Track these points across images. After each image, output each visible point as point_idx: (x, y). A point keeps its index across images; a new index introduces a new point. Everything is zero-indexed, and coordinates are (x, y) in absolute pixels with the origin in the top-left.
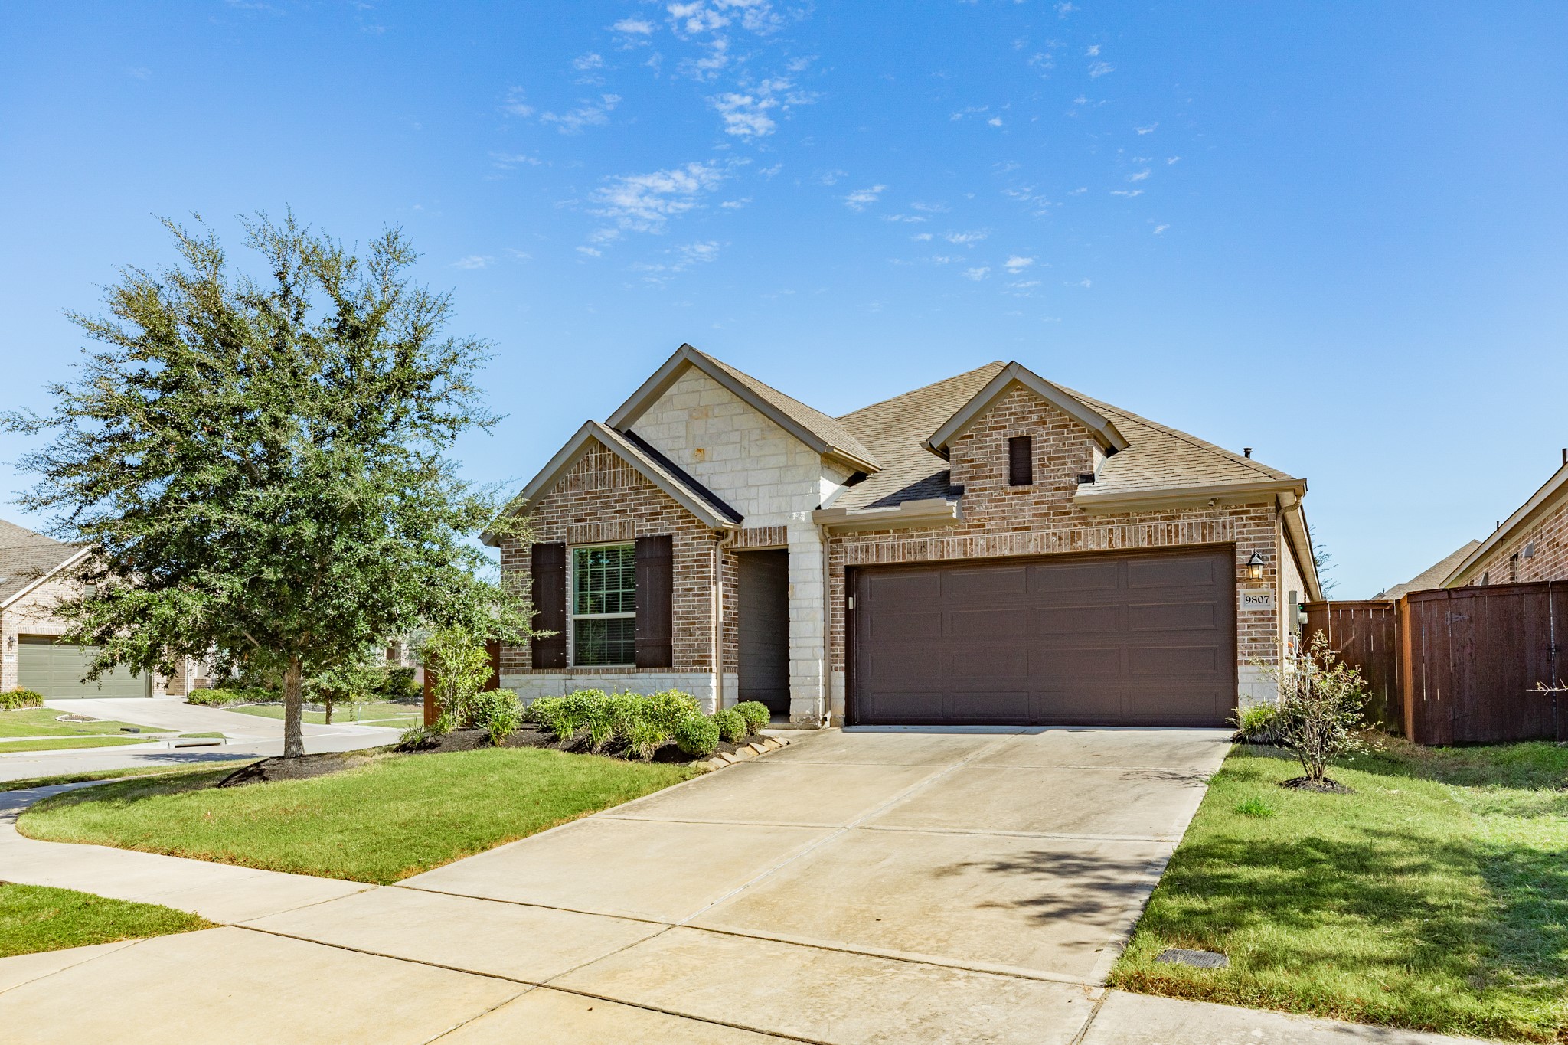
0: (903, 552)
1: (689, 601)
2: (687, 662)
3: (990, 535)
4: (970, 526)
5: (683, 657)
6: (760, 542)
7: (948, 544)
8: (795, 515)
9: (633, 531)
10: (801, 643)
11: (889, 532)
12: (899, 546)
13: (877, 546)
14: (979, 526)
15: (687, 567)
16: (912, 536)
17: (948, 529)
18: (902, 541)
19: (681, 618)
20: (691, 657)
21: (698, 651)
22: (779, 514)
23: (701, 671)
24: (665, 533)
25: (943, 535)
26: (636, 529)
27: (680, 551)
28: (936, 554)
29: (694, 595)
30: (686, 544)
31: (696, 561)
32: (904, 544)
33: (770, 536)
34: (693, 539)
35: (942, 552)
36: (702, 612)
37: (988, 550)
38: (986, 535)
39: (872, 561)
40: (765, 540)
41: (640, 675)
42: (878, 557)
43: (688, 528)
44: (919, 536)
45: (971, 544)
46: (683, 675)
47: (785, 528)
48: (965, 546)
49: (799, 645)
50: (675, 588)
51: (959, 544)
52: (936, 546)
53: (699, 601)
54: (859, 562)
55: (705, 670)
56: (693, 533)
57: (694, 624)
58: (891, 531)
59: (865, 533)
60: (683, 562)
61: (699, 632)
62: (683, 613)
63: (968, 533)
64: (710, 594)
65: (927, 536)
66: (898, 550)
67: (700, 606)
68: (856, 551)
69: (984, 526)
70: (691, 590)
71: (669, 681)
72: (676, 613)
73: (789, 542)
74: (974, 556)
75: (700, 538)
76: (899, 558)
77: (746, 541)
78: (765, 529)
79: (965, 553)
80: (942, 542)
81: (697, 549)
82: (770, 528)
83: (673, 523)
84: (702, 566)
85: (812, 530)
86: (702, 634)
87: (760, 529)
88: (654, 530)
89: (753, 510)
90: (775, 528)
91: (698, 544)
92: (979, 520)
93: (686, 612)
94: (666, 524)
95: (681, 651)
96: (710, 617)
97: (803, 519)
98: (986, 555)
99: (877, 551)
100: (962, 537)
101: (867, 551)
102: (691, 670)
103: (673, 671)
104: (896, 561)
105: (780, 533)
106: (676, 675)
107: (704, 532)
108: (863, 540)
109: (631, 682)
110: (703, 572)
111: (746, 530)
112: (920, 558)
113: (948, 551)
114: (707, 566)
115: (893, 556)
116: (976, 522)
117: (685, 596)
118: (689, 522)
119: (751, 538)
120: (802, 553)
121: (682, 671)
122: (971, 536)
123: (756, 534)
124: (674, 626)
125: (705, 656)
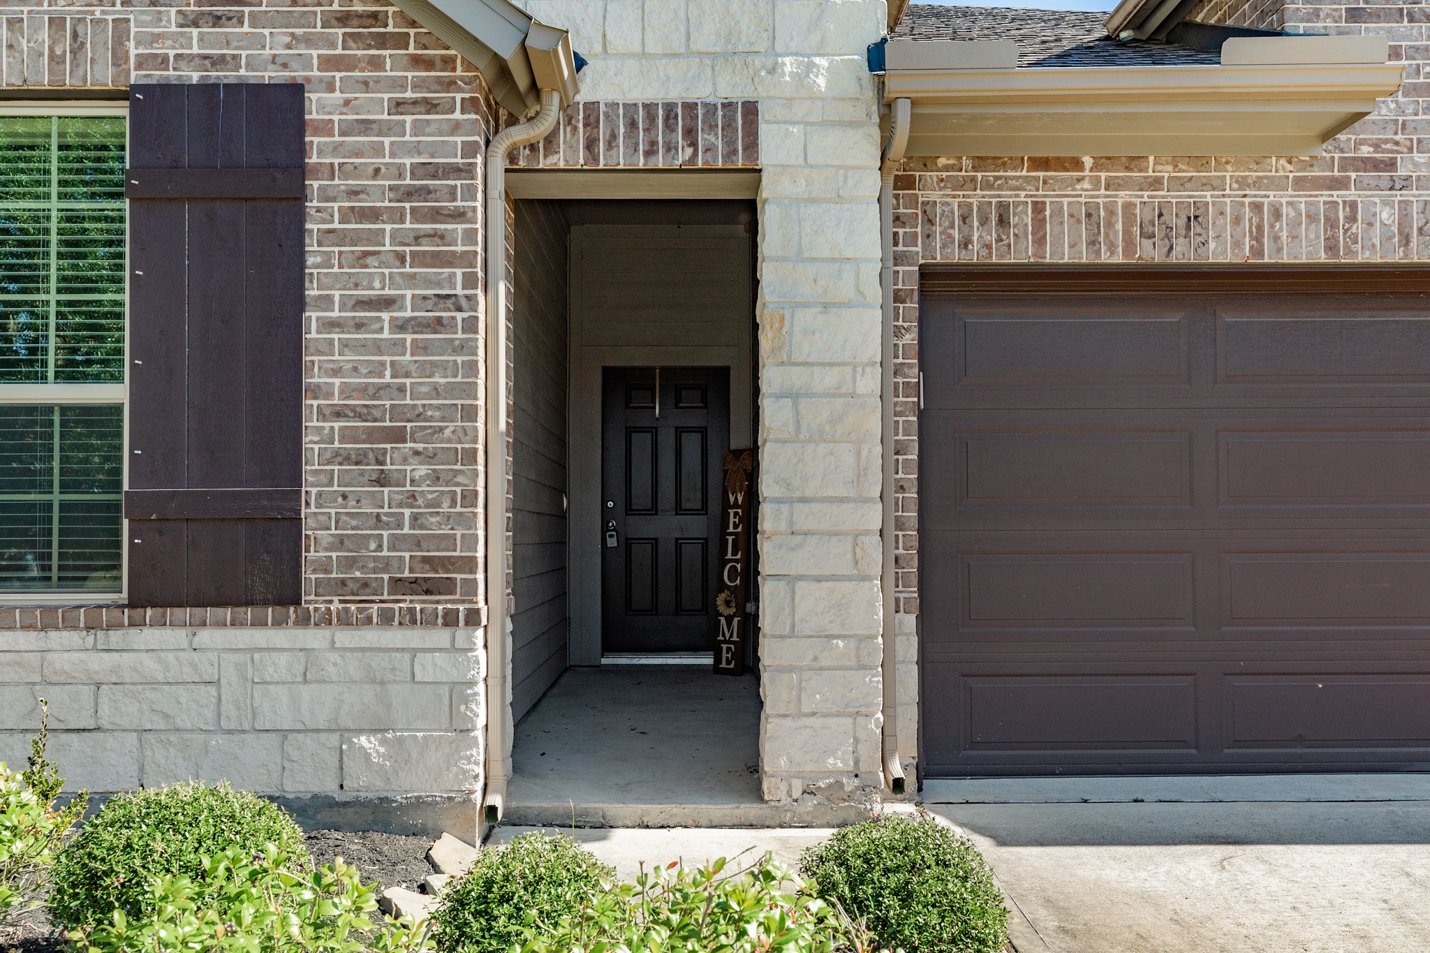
0: (1127, 232)
1: (378, 347)
2: (365, 584)
3: (1411, 194)
4: (1346, 164)
5: (350, 563)
6: (651, 152)
7: (1277, 214)
8: (789, 65)
9: (120, 58)
10: (806, 517)
11: (1077, 164)
12: (1111, 213)
13: (1038, 208)
14: (1375, 165)
15: (373, 215)
16: (1156, 183)
17: (1280, 167)
18: (1123, 196)
19: (338, 414)
20: (386, 565)
21: (418, 543)
22: (727, 56)
23: (429, 621)
24: (270, 75)
25: (1258, 184)
26: (133, 52)
27: (336, 149)
28: (1237, 245)
29: (401, 326)
30: (365, 126)
31: (409, 194)
32: (1128, 207)
33: (690, 133)
34: (399, 106)
35: (1258, 238)
36: (436, 391)
37: (1406, 240)
38: (1398, 196)
39: (1022, 254)
40: (670, 148)
41: (149, 636)
42: (1040, 241)
43: (377, 64)
44: (1182, 184)
45: (1352, 219)
46: (345, 637)
47: (751, 110)
48: (1332, 223)
49: (801, 525)
50: (312, 292)
51: (1312, 218)
52: (1237, 220)
53: (418, 348)
54: (974, 255)
55: (450, 620)
56: (400, 84)
57: (398, 436)
58: (1088, 161)
59: (997, 162)
60: (353, 193)
61: (422, 470)
62: (346, 391)
63: (1341, 184)
64: (471, 325)
65: (1207, 184)
66: (1110, 225)
67: (427, 369)
68: (964, 219)
69: (1391, 165)
70: (387, 303)
71: (283, 659)
72: (316, 392)
73: (766, 158)
74: (1363, 257)
75: (431, 106)
76: (1112, 248)
77: (591, 145)
78: (670, 108)
79: (1331, 248)
80: (1257, 207)
81: (417, 149)
82: (690, 107)
83: (308, 41)
84: (436, 215)
85: (854, 124)
86: (436, 478)
87: (650, 108)
88: (218, 62)
89: (624, 35)
90: (710, 109)
91: (418, 128)
92: (1376, 146)
93: (363, 390)
94: (275, 41)
95: (340, 542)
96: (470, 413)
97: (821, 82)
98: (1397, 257)
99: (1039, 222)
100: (1324, 196)
101: (1003, 221)
102: (387, 619)
103: (304, 621)
104: (1105, 258)
105: (729, 125)
106: (314, 638)
107: (450, 85)
108: (988, 185)
109: (100, 663)
110: (441, 237)
111: (591, 107)
112: (1183, 254)
113: (1276, 238)
114: (459, 215)
115: (1093, 243)
116: (1366, 151)
117: (359, 326)
118: (383, 41)
119: (614, 136)
120: (813, 201)
121: (345, 620)
122: (1352, 194)
123: (633, 124)
124: (311, 443)
125: (447, 564)
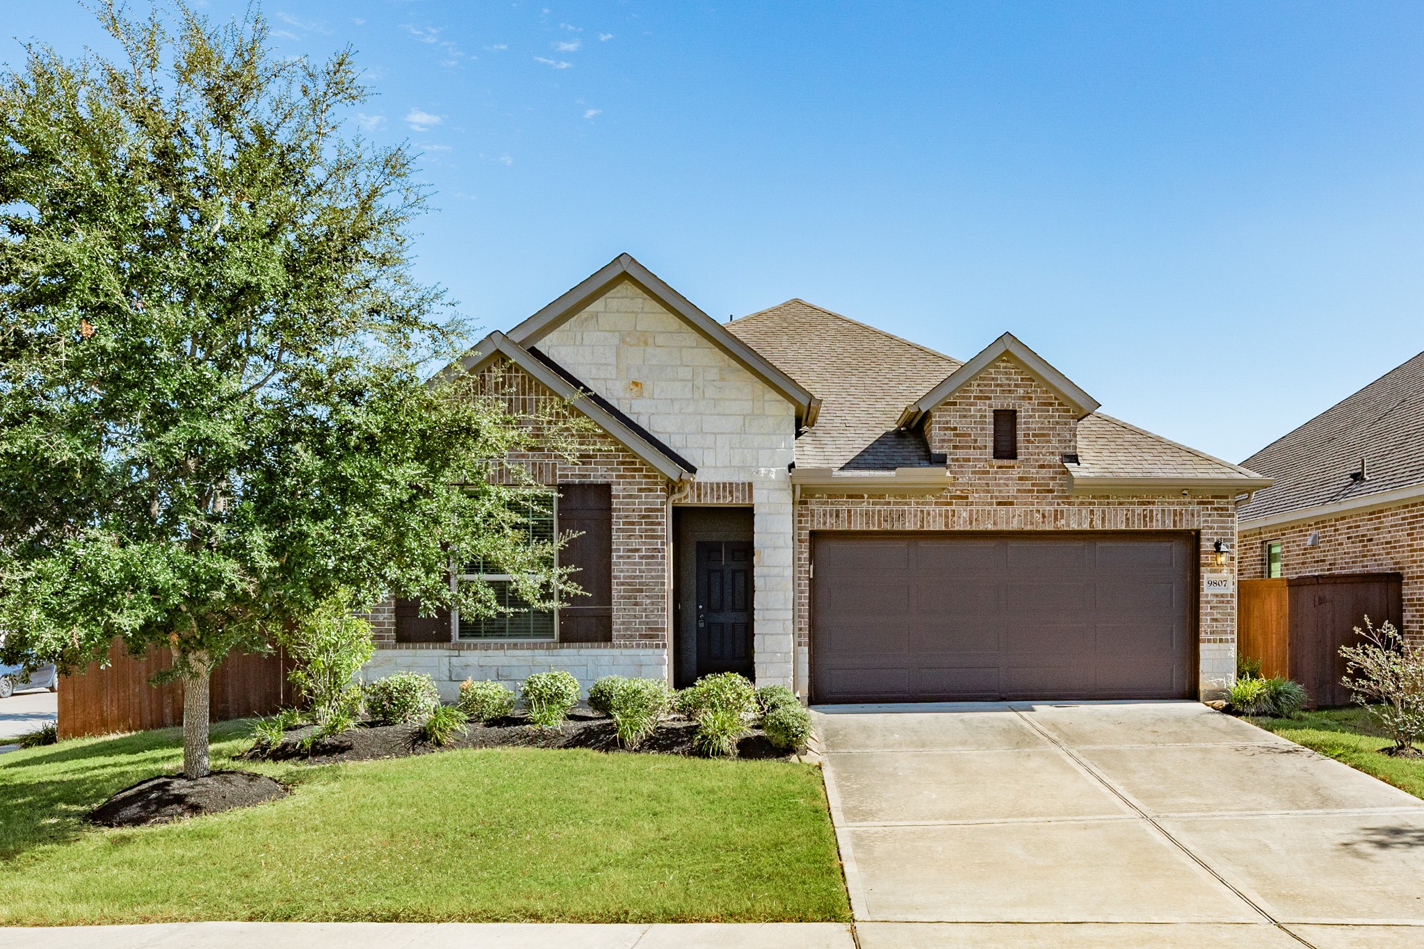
0: (879, 520)
1: (634, 564)
2: (631, 636)
3: (974, 508)
4: (952, 497)
5: (626, 629)
6: (718, 498)
7: (929, 514)
8: (763, 470)
9: (554, 475)
10: (768, 615)
11: (862, 497)
12: (874, 513)
13: (849, 511)
14: (961, 497)
15: (633, 523)
16: (889, 503)
17: (929, 498)
18: (878, 508)
19: (622, 584)
20: (638, 630)
21: (647, 623)
22: (742, 468)
23: (651, 646)
24: (600, 481)
25: (923, 503)
26: (558, 473)
27: (621, 503)
28: (915, 524)
29: (641, 557)
30: (630, 496)
31: (644, 517)
32: (879, 511)
33: (731, 492)
34: (640, 490)
35: (922, 521)
36: (653, 577)
37: (971, 523)
38: (969, 508)
39: (844, 527)
40: (725, 497)
41: (565, 651)
42: (850, 523)
43: (634, 477)
44: (897, 503)
45: (953, 516)
46: (625, 652)
47: (750, 485)
48: (947, 517)
49: (767, 618)
50: (614, 547)
51: (940, 515)
52: (915, 516)
53: (647, 564)
54: (828, 527)
55: (657, 646)
56: (641, 483)
57: (641, 591)
58: (866, 496)
59: (836, 496)
60: (627, 517)
61: (648, 601)
62: (625, 577)
63: (951, 504)
64: (663, 557)
65: (906, 504)
66: (873, 517)
67: (650, 571)
68: (824, 515)
69: (967, 498)
70: (637, 550)
71: (606, 658)
72: (616, 577)
73: (755, 501)
74: (957, 528)
75: (650, 490)
76: (874, 525)
77: (699, 496)
78: (724, 484)
79: (946, 525)
80: (922, 512)
81: (646, 503)
82: (731, 484)
83: (612, 470)
84: (652, 523)
85: (784, 490)
86: (653, 604)
87: (718, 484)
88: (584, 476)
89: (710, 459)
90: (738, 485)
91: (646, 497)
92: (962, 491)
93: (630, 577)
94: (602, 470)
95: (623, 623)
96: (663, 584)
97: (773, 476)
98: (968, 528)
99: (850, 516)
100: (944, 508)
101: (837, 516)
102: (638, 646)
103: (613, 647)
104: (871, 528)
105: (744, 490)
106: (616, 652)
107: (656, 484)
108: (832, 504)
109: (551, 660)
110: (654, 530)
111: (699, 484)
112: (897, 527)
113: (928, 522)
114: (659, 524)
115: (867, 523)
116: (958, 493)
117: (629, 557)
118: (635, 470)
119: (706, 493)
120: (770, 514)
121: (625, 646)
122: (954, 507)
123: (712, 489)
124: (614, 593)
125: (657, 629)
